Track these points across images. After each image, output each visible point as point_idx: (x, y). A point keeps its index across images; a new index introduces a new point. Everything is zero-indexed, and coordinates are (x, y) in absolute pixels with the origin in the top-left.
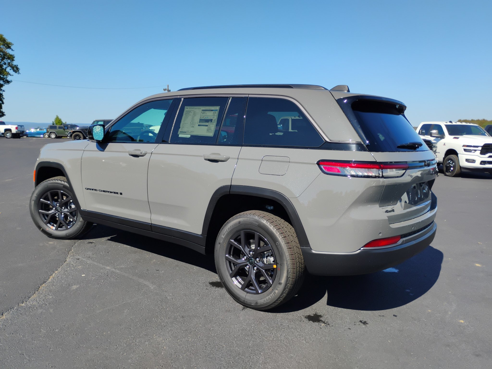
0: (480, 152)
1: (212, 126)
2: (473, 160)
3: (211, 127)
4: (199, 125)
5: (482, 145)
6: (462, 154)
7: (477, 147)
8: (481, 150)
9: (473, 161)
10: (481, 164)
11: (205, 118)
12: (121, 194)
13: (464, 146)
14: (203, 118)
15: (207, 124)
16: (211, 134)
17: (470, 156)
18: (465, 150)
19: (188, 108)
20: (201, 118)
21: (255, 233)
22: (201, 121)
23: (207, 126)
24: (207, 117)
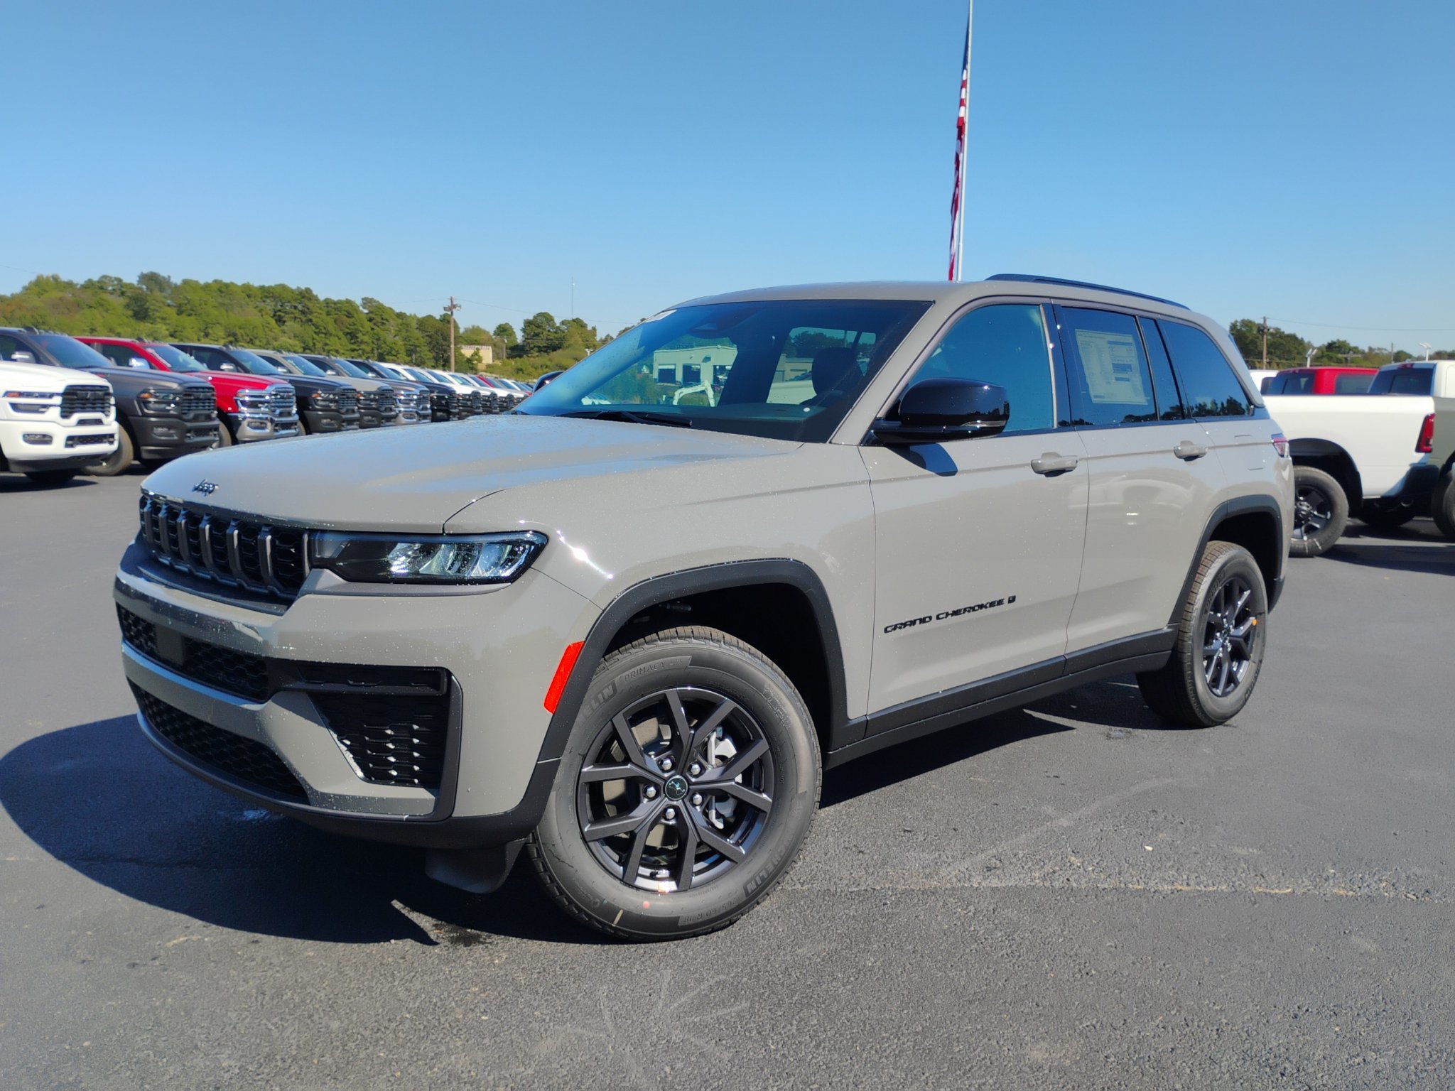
0: (58, 410)
2: (44, 436)
3: (1135, 383)
4: (1116, 379)
5: (61, 389)
6: (6, 418)
7: (51, 396)
8: (62, 403)
9: (45, 439)
10: (67, 446)
13: (7, 394)
14: (1116, 362)
16: (1143, 399)
17: (35, 424)
18: (15, 407)
19: (1081, 335)
20: (1112, 362)
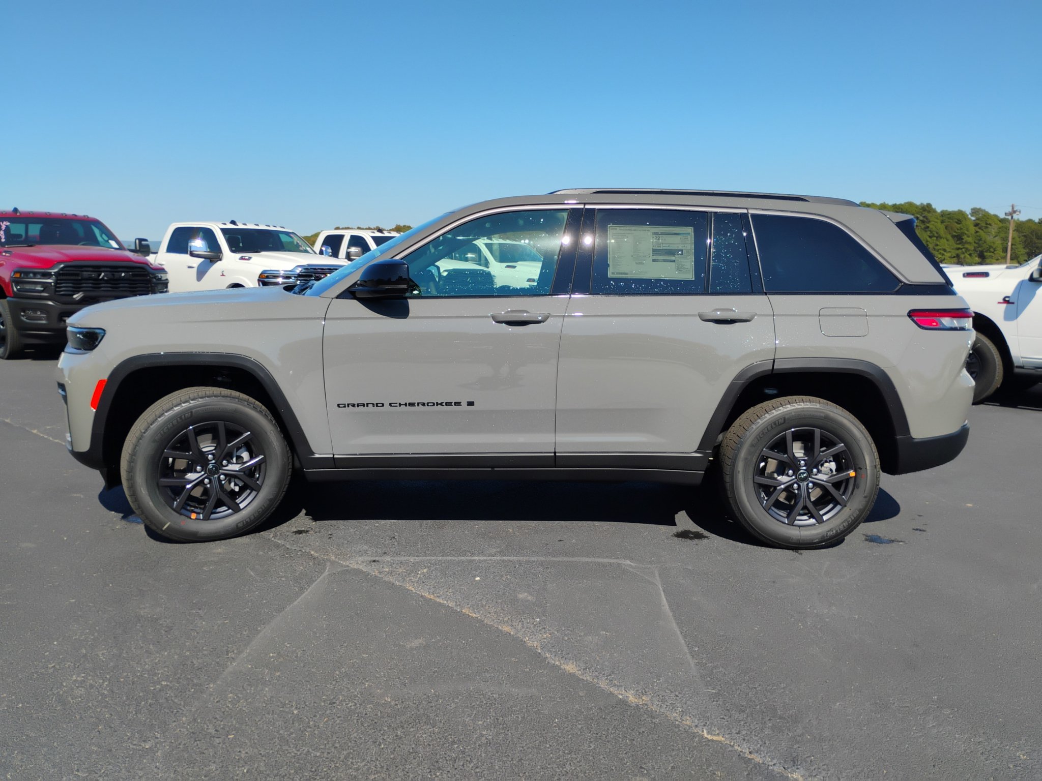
1: (686, 262)
3: (683, 263)
4: (654, 261)
11: (664, 248)
12: (471, 404)
14: (659, 248)
15: (673, 258)
16: (690, 276)
19: (616, 229)
20: (654, 248)
21: (814, 430)
22: (656, 252)
23: (674, 261)
24: (667, 245)
